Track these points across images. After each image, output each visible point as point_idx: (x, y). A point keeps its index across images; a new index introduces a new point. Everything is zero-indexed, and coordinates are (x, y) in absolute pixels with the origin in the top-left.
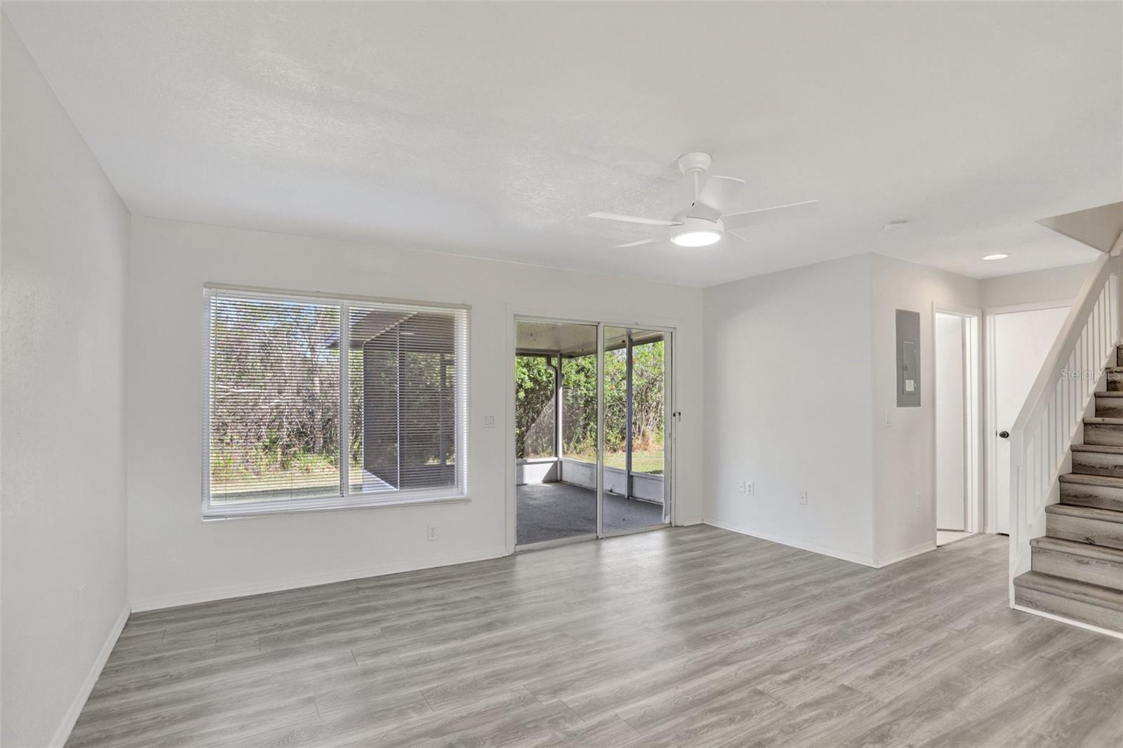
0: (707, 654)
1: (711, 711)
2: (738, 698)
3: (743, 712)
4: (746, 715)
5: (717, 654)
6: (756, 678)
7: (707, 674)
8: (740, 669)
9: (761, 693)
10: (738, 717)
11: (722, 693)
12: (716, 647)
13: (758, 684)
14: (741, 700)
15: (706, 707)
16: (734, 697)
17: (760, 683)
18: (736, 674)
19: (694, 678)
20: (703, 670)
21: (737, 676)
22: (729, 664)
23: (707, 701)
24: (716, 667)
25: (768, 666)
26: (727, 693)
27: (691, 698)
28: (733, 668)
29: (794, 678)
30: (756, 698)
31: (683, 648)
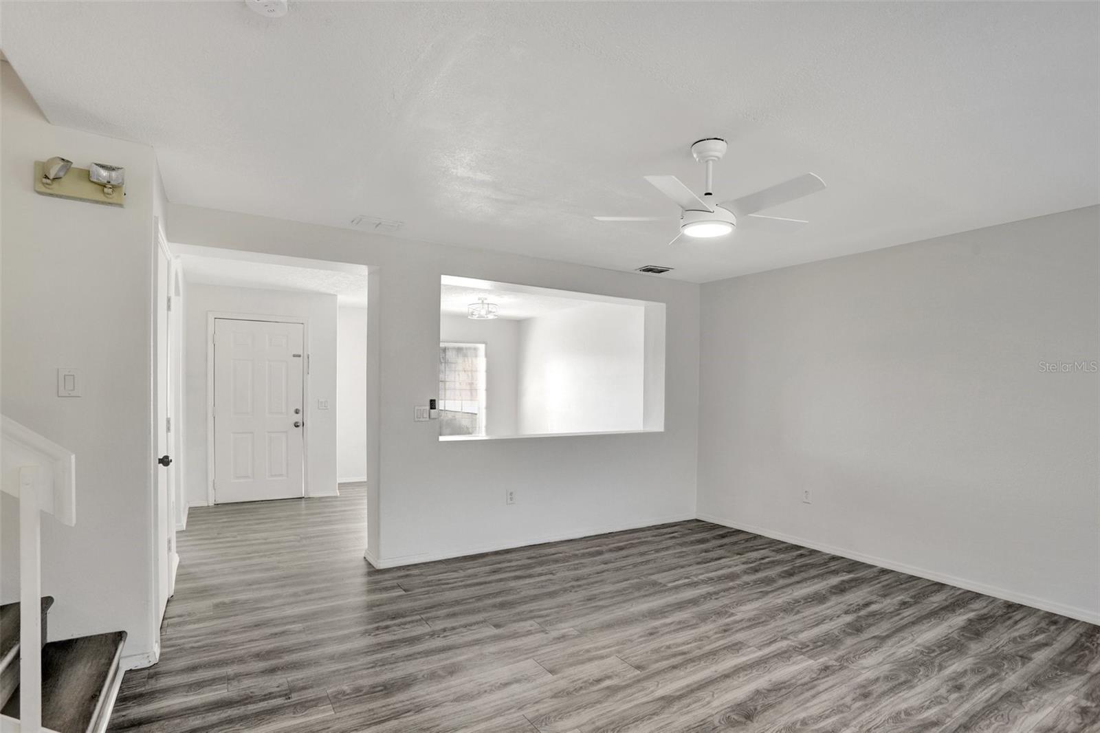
0: (688, 712)
1: (684, 653)
2: (660, 663)
3: (658, 653)
4: (656, 651)
5: (675, 712)
6: (639, 681)
7: (688, 686)
8: (652, 692)
9: (638, 667)
10: (663, 649)
11: (674, 667)
12: (676, 724)
13: (638, 675)
14: (657, 661)
15: (688, 656)
16: (665, 664)
17: (635, 676)
18: (658, 685)
19: (701, 681)
20: (692, 691)
21: (656, 683)
22: (663, 698)
23: (687, 660)
24: (678, 693)
25: (620, 695)
26: (669, 667)
27: (702, 662)
28: (660, 692)
29: (599, 681)
30: (644, 663)
31: (719, 722)
